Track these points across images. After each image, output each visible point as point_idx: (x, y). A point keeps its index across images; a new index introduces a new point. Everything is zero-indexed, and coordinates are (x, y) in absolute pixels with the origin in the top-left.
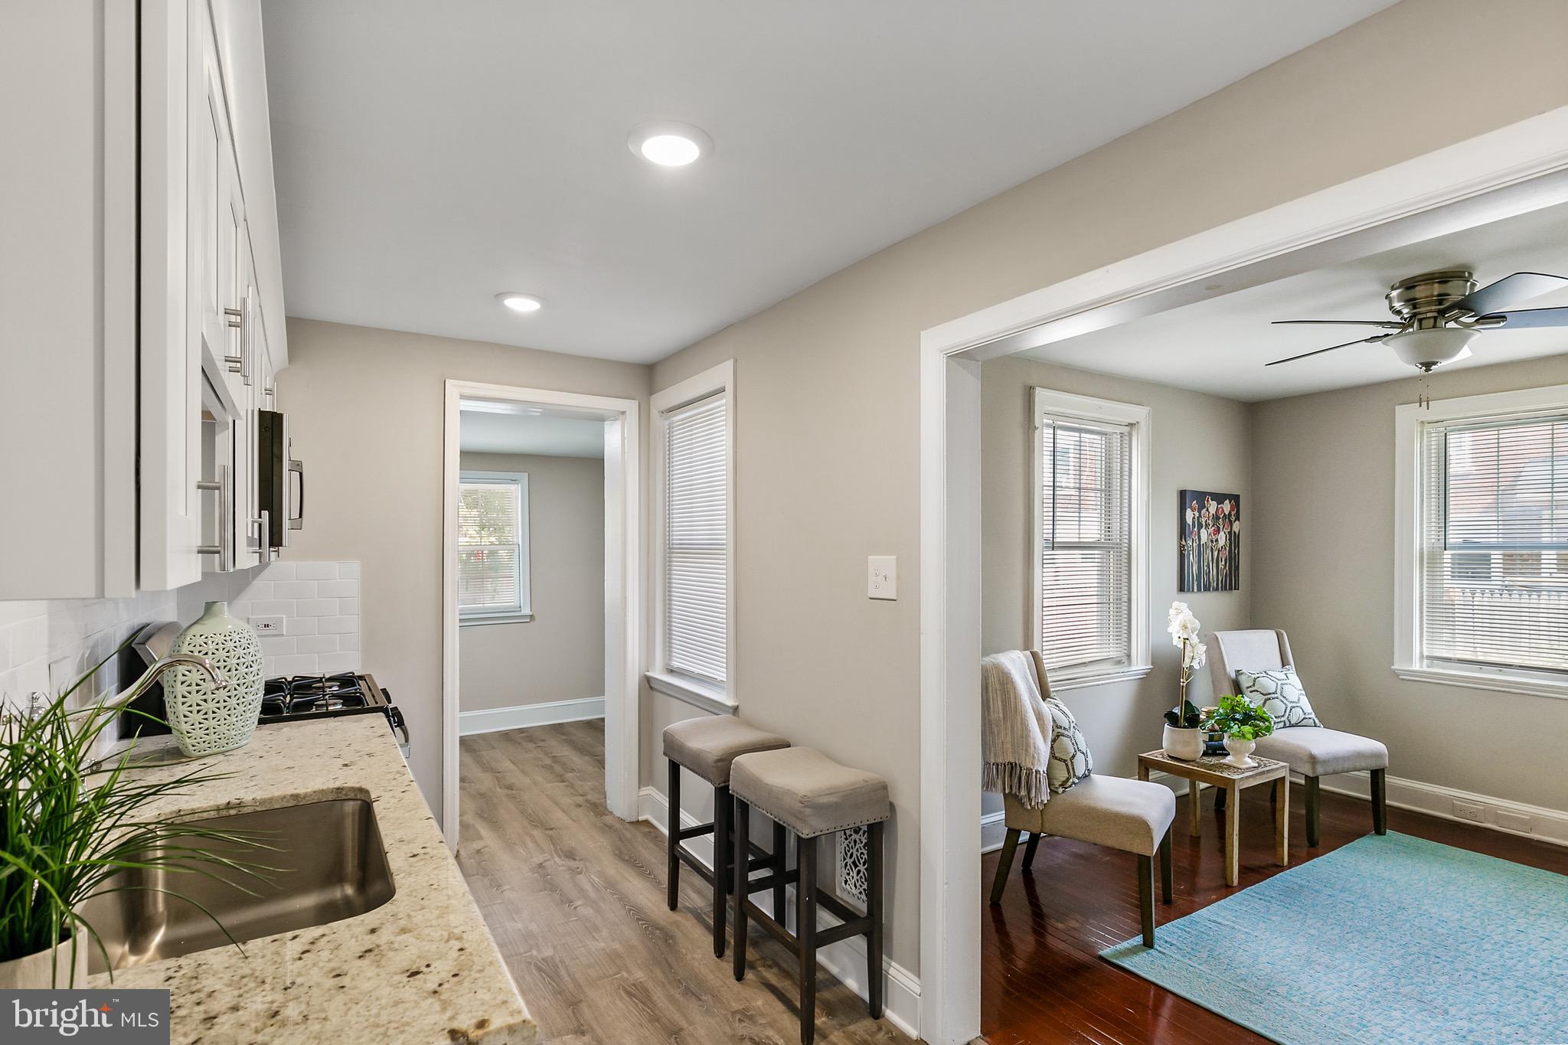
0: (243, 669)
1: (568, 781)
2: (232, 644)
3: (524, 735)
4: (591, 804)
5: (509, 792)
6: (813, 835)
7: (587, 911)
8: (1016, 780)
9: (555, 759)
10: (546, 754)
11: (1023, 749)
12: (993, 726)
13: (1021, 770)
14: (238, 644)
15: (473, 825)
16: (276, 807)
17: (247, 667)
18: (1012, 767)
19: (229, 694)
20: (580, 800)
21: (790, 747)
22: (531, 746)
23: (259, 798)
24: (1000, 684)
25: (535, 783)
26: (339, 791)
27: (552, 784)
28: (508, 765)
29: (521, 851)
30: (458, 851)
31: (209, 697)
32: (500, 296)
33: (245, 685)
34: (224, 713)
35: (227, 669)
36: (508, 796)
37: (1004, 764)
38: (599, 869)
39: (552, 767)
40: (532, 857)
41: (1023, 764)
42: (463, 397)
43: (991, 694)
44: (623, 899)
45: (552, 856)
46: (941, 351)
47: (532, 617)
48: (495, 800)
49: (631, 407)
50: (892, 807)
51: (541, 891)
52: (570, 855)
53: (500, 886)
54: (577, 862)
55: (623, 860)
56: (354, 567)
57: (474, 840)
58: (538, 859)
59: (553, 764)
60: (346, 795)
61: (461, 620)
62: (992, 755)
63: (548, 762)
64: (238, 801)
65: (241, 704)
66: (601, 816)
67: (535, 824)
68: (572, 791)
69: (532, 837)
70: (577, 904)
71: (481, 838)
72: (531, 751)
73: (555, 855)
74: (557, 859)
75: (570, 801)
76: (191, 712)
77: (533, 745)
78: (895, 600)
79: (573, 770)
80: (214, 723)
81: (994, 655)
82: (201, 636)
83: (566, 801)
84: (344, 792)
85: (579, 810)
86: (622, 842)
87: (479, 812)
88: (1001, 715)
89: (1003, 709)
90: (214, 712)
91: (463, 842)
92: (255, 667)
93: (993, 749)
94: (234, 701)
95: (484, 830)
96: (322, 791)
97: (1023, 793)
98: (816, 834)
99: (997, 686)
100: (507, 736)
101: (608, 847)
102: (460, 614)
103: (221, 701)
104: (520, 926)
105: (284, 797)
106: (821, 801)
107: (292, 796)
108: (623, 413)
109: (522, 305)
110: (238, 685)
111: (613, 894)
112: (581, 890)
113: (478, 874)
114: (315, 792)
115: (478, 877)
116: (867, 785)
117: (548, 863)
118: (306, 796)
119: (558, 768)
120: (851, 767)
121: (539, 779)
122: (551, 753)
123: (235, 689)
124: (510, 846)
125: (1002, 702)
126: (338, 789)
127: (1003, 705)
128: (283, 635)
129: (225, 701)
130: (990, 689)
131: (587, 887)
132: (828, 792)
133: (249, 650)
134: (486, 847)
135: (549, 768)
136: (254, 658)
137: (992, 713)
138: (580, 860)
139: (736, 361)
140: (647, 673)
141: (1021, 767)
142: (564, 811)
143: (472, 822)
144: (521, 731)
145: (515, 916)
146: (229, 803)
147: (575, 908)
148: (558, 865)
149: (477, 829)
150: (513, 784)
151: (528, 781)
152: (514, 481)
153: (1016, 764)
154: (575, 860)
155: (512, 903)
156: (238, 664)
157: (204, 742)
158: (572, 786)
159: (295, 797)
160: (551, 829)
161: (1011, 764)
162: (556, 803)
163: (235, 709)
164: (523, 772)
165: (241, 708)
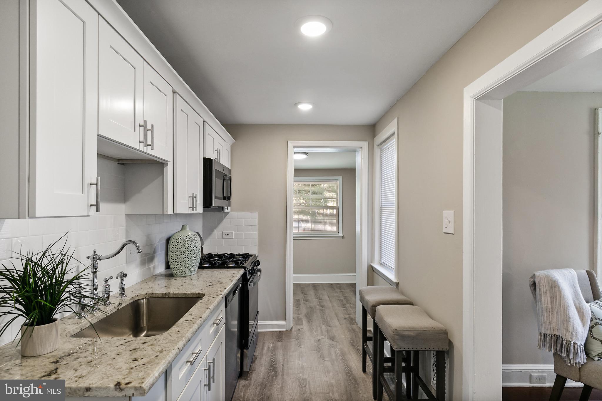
0: (190, 248)
1: (346, 307)
2: (187, 239)
3: (338, 286)
4: (350, 319)
5: (321, 308)
6: (399, 350)
7: (328, 364)
8: (559, 346)
9: (345, 298)
10: (343, 295)
11: (564, 328)
12: (544, 311)
13: (562, 341)
14: (189, 239)
15: (302, 319)
16: (179, 297)
17: (192, 248)
18: (557, 338)
19: (185, 256)
20: (347, 316)
21: (413, 305)
22: (339, 291)
23: (174, 293)
24: (549, 287)
25: (333, 306)
26: (199, 294)
27: (339, 308)
28: (326, 297)
29: (315, 333)
30: (292, 328)
31: (179, 257)
32: (296, 104)
33: (191, 254)
34: (184, 263)
35: (185, 248)
36: (320, 310)
37: (551, 336)
38: (341, 347)
39: (343, 301)
40: (317, 336)
41: (564, 337)
42: (294, 147)
43: (542, 292)
44: (345, 361)
45: (325, 337)
46: (472, 98)
47: (343, 237)
48: (315, 311)
49: (365, 145)
50: (450, 344)
51: (315, 351)
52: (333, 339)
53: (301, 345)
54: (334, 342)
55: (352, 345)
56: (256, 214)
57: (299, 325)
58: (319, 337)
59: (343, 300)
60: (201, 296)
61: (294, 237)
62: (543, 328)
63: (342, 298)
64: (169, 293)
65: (189, 260)
66: (352, 325)
67: (325, 323)
68: (346, 312)
69: (321, 328)
70: (326, 360)
71: (302, 324)
72: (337, 293)
73: (326, 337)
74: (326, 339)
75: (343, 316)
76: (173, 262)
77: (340, 291)
78: (454, 234)
79: (350, 303)
80: (180, 266)
81: (548, 270)
82: (178, 236)
83: (341, 316)
84: (200, 295)
85: (345, 320)
86: (356, 337)
87: (306, 314)
88: (550, 306)
89: (551, 302)
90: (180, 262)
91: (295, 325)
92: (195, 248)
93: (543, 325)
94: (187, 259)
95: (305, 322)
96: (194, 294)
97: (564, 354)
98: (401, 350)
99: (548, 289)
100: (331, 286)
101: (349, 338)
102: (294, 235)
103: (183, 259)
104: (300, 363)
105: (182, 294)
106: (404, 333)
107: (184, 293)
108: (361, 148)
109: (305, 107)
110: (189, 254)
111: (342, 359)
112: (330, 354)
113: (295, 339)
114: (191, 293)
115: (295, 340)
116: (434, 330)
117: (323, 340)
118: (188, 294)
119: (345, 302)
120: (433, 319)
121: (335, 305)
122: (345, 295)
123: (187, 255)
124: (311, 330)
125: (551, 298)
126: (198, 293)
127: (551, 300)
128: (233, 238)
129: (184, 259)
130: (542, 290)
131: (333, 354)
132: (409, 330)
133: (193, 242)
134: (303, 328)
135: (341, 301)
136: (195, 245)
137: (543, 304)
138: (335, 341)
139: (398, 118)
140: (371, 264)
141: (562, 339)
142: (338, 320)
143: (302, 318)
144: (338, 284)
145: (300, 358)
146: (166, 293)
147: (324, 361)
148: (326, 342)
149: (302, 321)
150: (324, 305)
151: (330, 305)
152: (337, 180)
153: (559, 336)
154: (333, 341)
155: (302, 353)
156: (188, 247)
157: (178, 272)
158: (347, 310)
159: (185, 294)
160: (330, 326)
161: (557, 336)
162: (337, 316)
163: (187, 262)
164: (331, 301)
165: (190, 262)
